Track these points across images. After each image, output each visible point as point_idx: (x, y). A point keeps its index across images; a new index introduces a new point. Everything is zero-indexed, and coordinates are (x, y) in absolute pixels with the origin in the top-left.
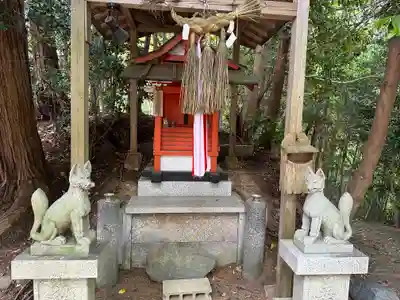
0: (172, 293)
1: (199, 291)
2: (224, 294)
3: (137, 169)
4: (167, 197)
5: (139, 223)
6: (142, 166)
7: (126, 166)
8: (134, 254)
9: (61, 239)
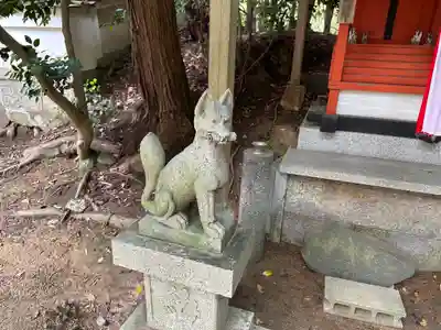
0: (338, 300)
1: (384, 310)
2: (424, 323)
3: (297, 109)
4: (342, 155)
5: (296, 187)
6: (304, 105)
7: (282, 103)
8: (286, 225)
9: (181, 219)
